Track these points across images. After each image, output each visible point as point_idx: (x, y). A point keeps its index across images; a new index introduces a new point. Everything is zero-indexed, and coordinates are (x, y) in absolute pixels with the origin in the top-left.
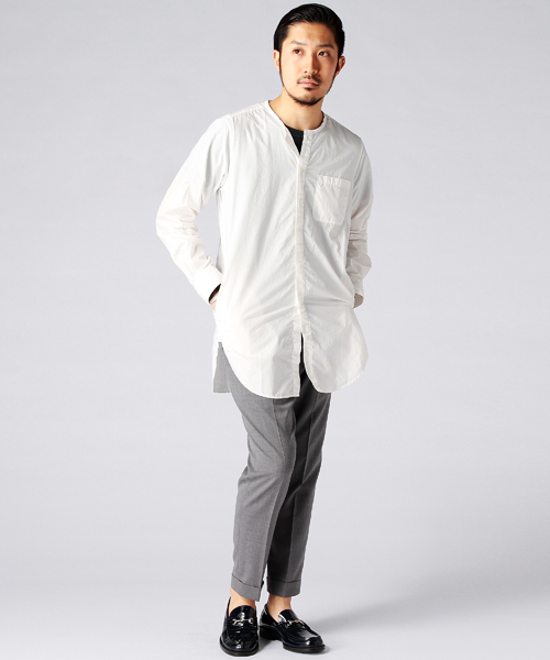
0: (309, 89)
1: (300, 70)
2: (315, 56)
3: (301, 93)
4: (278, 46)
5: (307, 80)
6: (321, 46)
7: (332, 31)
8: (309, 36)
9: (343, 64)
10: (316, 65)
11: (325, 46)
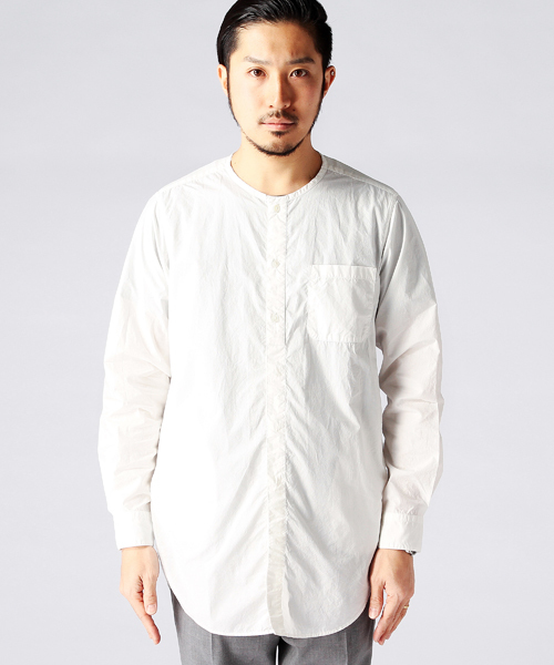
0: (278, 134)
1: (261, 103)
2: (284, 79)
3: (268, 140)
4: (223, 58)
5: (275, 119)
6: (293, 63)
7: (310, 33)
8: (273, 47)
9: (332, 78)
10: (288, 93)
11: (300, 61)
